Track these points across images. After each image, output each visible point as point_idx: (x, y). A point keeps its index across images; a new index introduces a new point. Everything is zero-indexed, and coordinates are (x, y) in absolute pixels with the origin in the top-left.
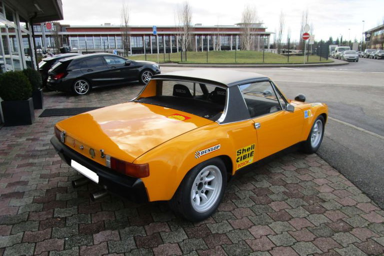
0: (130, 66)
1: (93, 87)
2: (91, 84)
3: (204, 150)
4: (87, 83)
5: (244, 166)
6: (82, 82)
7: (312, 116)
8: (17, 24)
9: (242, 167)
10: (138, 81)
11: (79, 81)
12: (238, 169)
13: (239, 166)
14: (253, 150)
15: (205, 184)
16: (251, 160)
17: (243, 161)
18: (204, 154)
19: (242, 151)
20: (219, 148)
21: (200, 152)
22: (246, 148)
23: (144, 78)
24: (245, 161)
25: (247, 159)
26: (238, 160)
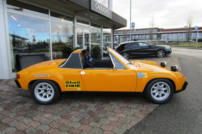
0: (151, 47)
1: (131, 57)
2: (130, 55)
4: (128, 55)
5: (73, 90)
6: (126, 54)
7: (146, 77)
8: (101, 30)
9: (71, 90)
10: (155, 55)
11: (125, 53)
12: (68, 90)
13: (69, 89)
14: (78, 84)
15: (49, 91)
16: (79, 89)
17: (71, 87)
18: (39, 76)
19: (69, 82)
20: (48, 76)
21: (37, 75)
22: (73, 82)
23: (158, 54)
24: (73, 88)
25: (75, 87)
26: (67, 86)
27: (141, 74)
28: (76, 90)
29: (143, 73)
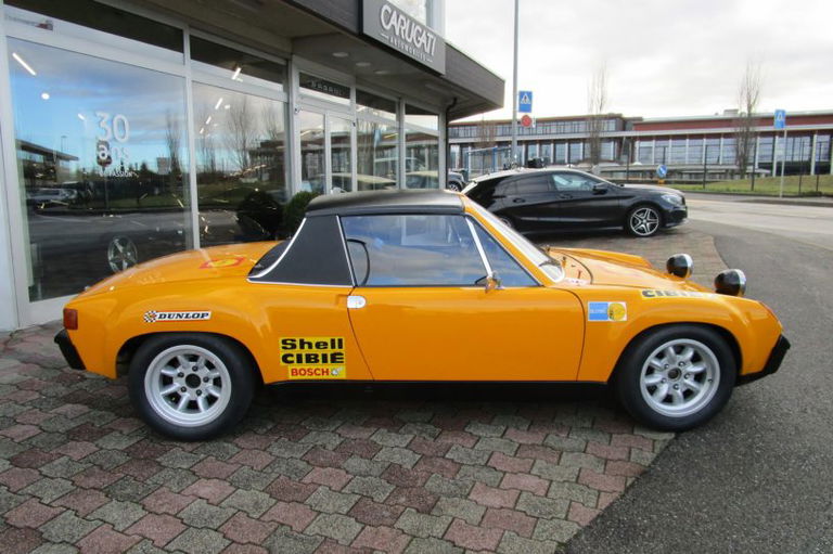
0: (606, 195)
2: (518, 225)
3: (167, 313)
5: (314, 377)
9: (306, 377)
10: (620, 228)
12: (291, 377)
13: (294, 372)
14: (337, 350)
15: (206, 380)
16: (338, 372)
17: (305, 366)
18: (167, 319)
19: (298, 343)
20: (206, 318)
21: (158, 315)
22: (314, 341)
23: (635, 222)
24: (313, 366)
25: (320, 365)
26: (289, 359)
27: (601, 306)
28: (325, 377)
29: (610, 303)
